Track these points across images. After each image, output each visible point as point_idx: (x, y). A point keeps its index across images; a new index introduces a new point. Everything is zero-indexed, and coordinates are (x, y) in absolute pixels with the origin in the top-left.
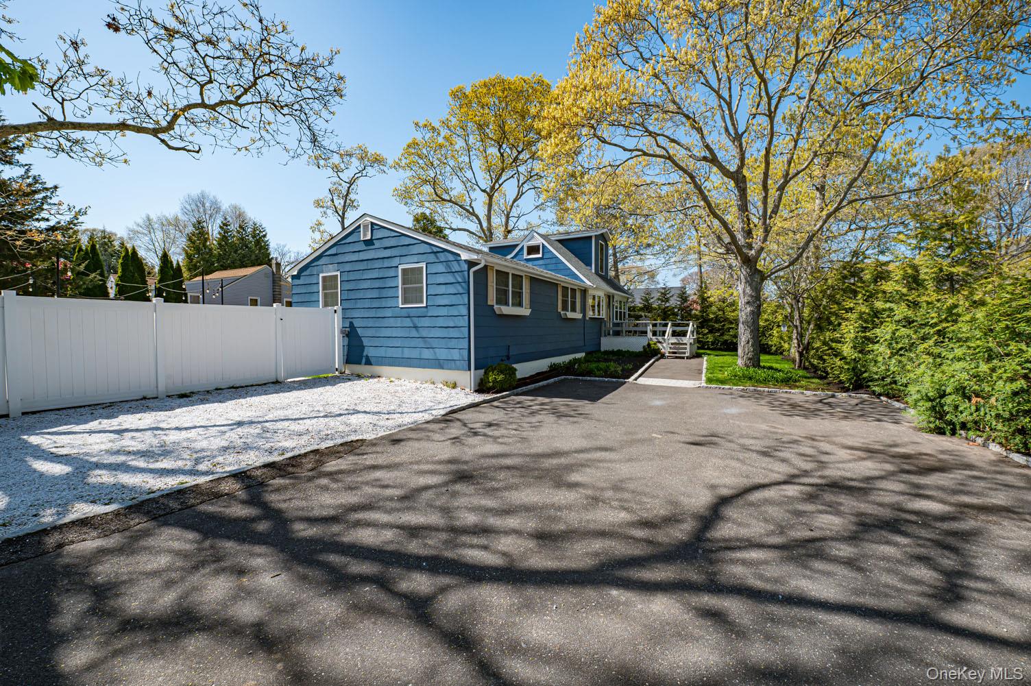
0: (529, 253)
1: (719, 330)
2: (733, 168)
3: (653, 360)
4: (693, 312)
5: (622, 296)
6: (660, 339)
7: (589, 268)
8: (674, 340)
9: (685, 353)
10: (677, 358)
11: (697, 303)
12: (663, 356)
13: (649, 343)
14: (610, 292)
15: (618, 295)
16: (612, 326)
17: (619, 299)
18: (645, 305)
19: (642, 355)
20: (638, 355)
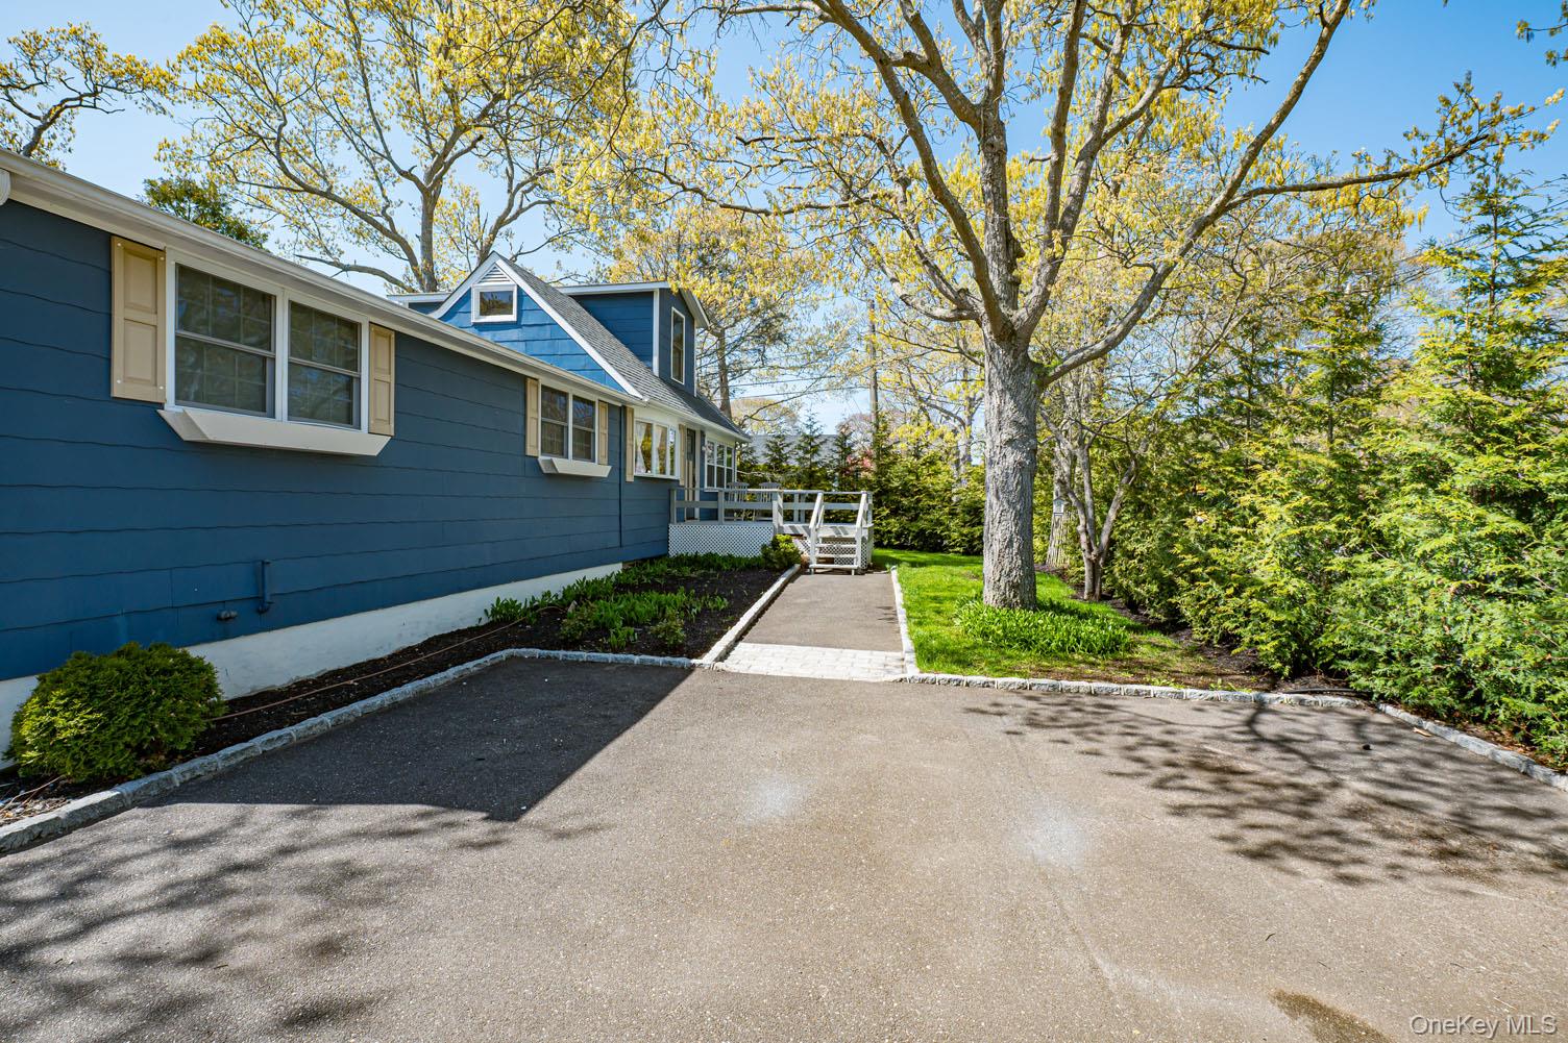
0: (483, 313)
1: (908, 510)
2: (976, 98)
3: (782, 580)
4: (863, 474)
5: (722, 435)
6: (800, 527)
7: (645, 364)
8: (828, 531)
9: (851, 561)
10: (834, 571)
11: (870, 457)
12: (805, 568)
13: (775, 538)
14: (694, 424)
15: (713, 430)
16: (697, 499)
17: (718, 441)
18: (774, 460)
19: (759, 567)
20: (751, 566)
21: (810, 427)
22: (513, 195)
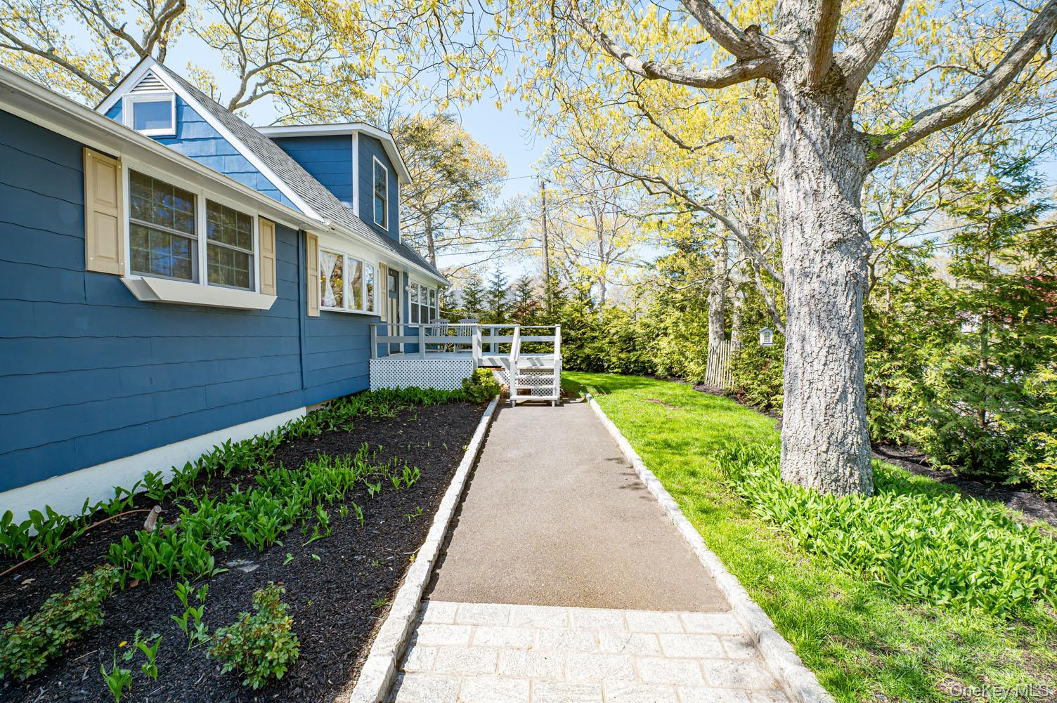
3: (485, 420)
4: (539, 313)
5: (425, 277)
6: (498, 359)
7: (346, 204)
8: (525, 362)
9: (550, 392)
10: (535, 403)
11: (544, 300)
12: (505, 400)
13: (475, 372)
14: (397, 264)
15: (415, 271)
16: (402, 334)
17: (421, 282)
18: (470, 302)
19: (460, 400)
20: (453, 400)
21: (498, 277)
22: (245, 81)
